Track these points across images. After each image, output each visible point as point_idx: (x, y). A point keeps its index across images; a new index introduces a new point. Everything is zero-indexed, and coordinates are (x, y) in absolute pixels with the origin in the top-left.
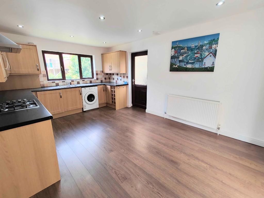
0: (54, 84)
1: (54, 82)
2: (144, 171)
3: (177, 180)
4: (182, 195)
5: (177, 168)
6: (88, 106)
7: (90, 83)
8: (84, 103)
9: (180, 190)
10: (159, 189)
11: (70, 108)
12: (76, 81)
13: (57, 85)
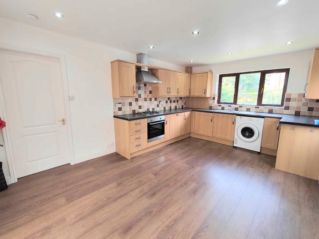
0: (220, 108)
1: (221, 106)
2: (122, 197)
3: (100, 224)
4: (83, 223)
5: (116, 230)
6: (241, 142)
7: (268, 113)
8: (236, 137)
9: (88, 223)
10: (99, 205)
11: (218, 135)
12: (245, 107)
13: (223, 109)
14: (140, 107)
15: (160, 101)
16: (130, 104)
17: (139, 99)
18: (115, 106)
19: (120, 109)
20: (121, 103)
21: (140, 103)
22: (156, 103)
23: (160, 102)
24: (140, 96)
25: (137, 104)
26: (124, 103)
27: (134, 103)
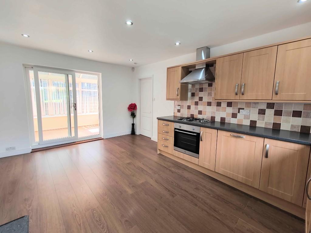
14: (200, 113)
15: (239, 109)
16: (189, 107)
17: (200, 102)
18: (175, 107)
19: (179, 111)
20: (180, 105)
21: (200, 107)
22: (230, 110)
23: (241, 110)
24: (201, 99)
25: (196, 108)
26: (183, 106)
27: (193, 107)
